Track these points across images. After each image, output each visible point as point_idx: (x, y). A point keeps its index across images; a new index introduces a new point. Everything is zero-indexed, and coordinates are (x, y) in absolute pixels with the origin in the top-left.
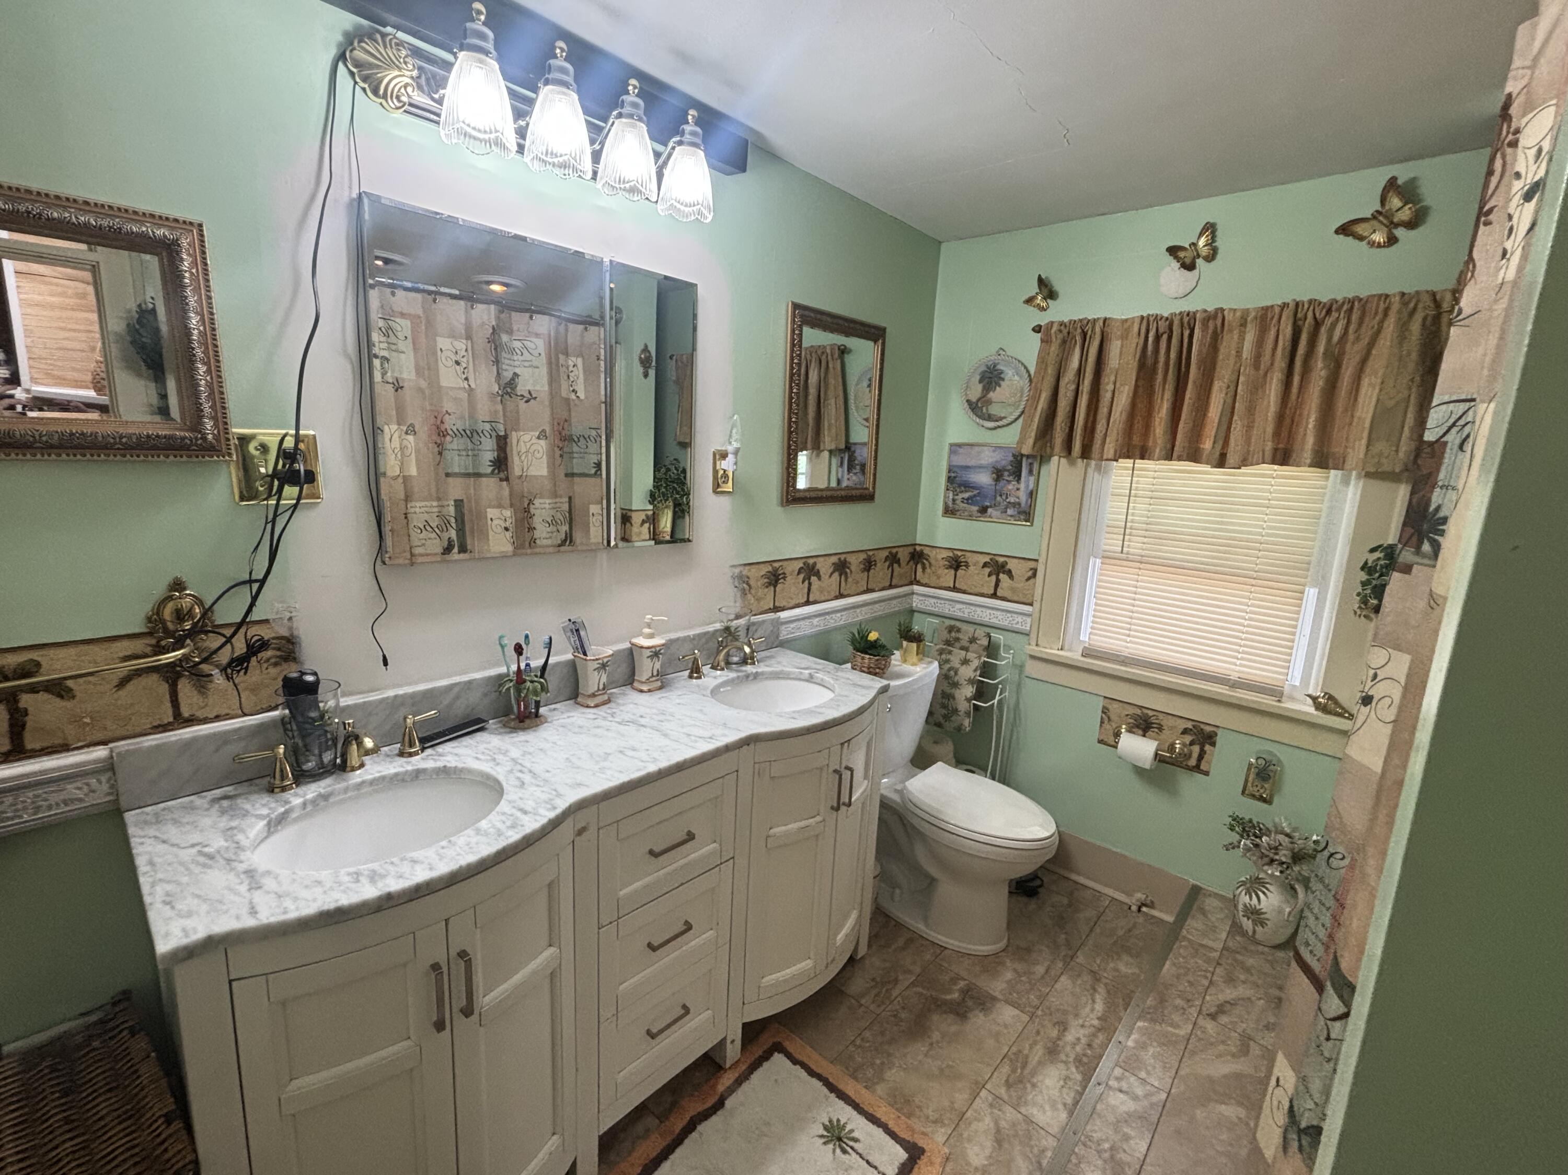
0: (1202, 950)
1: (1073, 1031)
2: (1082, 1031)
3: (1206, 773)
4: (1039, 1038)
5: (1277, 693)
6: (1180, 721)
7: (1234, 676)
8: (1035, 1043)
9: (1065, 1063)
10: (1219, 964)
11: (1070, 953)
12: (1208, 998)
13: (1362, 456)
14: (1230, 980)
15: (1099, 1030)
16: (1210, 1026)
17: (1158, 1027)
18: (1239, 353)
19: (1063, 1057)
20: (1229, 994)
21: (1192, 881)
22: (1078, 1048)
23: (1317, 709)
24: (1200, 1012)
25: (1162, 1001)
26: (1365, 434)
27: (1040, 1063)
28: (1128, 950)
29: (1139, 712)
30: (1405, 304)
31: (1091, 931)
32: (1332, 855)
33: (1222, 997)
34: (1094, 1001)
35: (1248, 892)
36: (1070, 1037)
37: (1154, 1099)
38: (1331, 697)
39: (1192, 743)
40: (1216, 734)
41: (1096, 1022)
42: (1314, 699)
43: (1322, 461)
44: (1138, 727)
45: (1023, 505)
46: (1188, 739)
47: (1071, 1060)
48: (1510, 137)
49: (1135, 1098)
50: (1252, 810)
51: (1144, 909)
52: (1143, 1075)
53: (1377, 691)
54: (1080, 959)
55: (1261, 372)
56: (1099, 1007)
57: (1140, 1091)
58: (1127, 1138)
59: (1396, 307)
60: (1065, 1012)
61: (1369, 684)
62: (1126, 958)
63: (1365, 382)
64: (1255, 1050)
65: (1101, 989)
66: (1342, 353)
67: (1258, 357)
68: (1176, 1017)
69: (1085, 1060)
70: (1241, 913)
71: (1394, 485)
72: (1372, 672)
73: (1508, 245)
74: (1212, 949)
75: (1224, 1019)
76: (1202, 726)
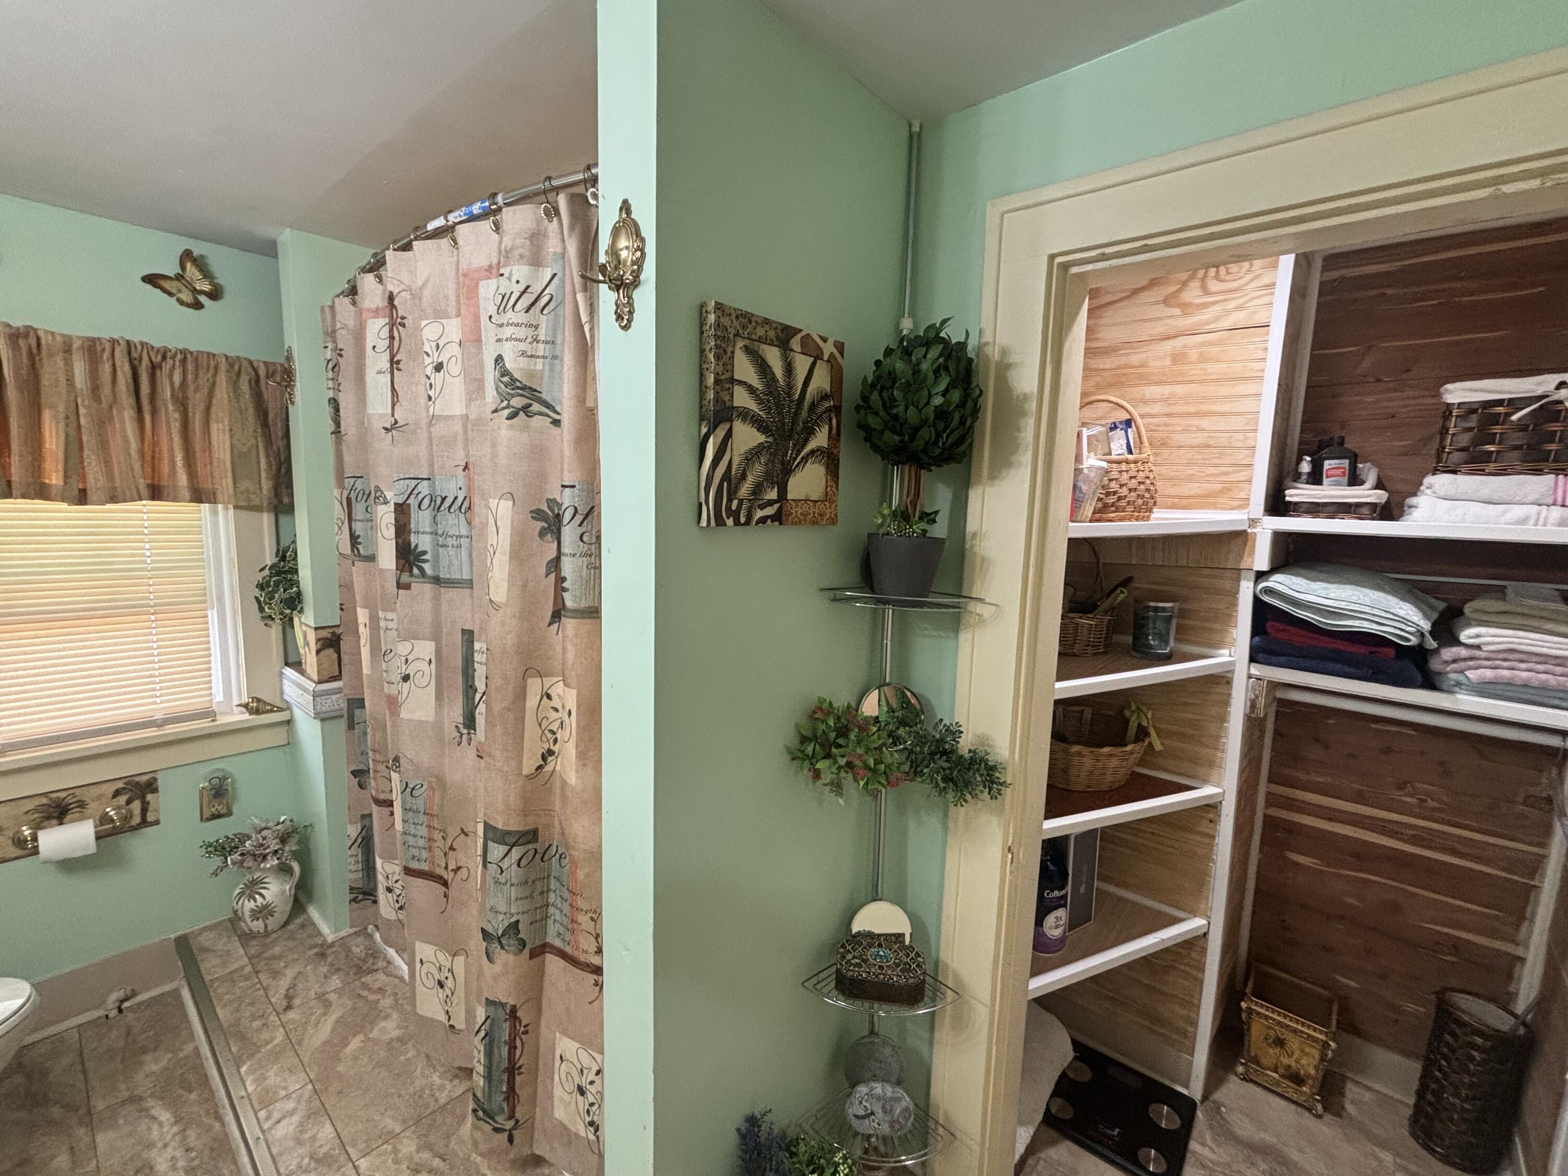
0: (235, 976)
1: (160, 1160)
2: (169, 1150)
3: (157, 822)
5: (210, 714)
6: (105, 786)
7: (158, 716)
10: (257, 972)
11: (82, 1111)
12: (273, 1000)
13: (231, 492)
14: (276, 974)
15: (184, 1131)
16: (292, 1015)
17: (259, 1056)
18: (70, 381)
20: (284, 983)
21: (173, 936)
22: (180, 1164)
23: (251, 714)
24: (278, 1014)
25: (242, 1037)
26: (230, 475)
28: (144, 1050)
29: (45, 801)
31: (85, 1072)
32: (413, 789)
33: (282, 991)
34: (154, 1118)
35: (251, 897)
36: (162, 1167)
37: (306, 1095)
38: (259, 700)
39: (129, 802)
40: (155, 779)
41: (175, 1129)
42: (246, 706)
43: (198, 496)
44: (48, 818)
46: (122, 800)
48: (399, 320)
49: (293, 1112)
50: (219, 830)
51: (126, 1005)
52: (283, 1093)
53: (411, 670)
54: (100, 1104)
55: (105, 405)
56: (165, 1116)
57: (291, 1105)
58: (314, 1138)
59: (223, 366)
60: (135, 1157)
61: (404, 667)
62: (148, 1058)
63: (214, 427)
64: (332, 997)
65: (151, 1103)
66: (186, 398)
67: (95, 390)
68: (265, 1036)
69: (195, 1163)
70: (249, 921)
71: (257, 515)
72: (404, 659)
73: (431, 393)
74: (242, 968)
75: (297, 1001)
76: (137, 779)
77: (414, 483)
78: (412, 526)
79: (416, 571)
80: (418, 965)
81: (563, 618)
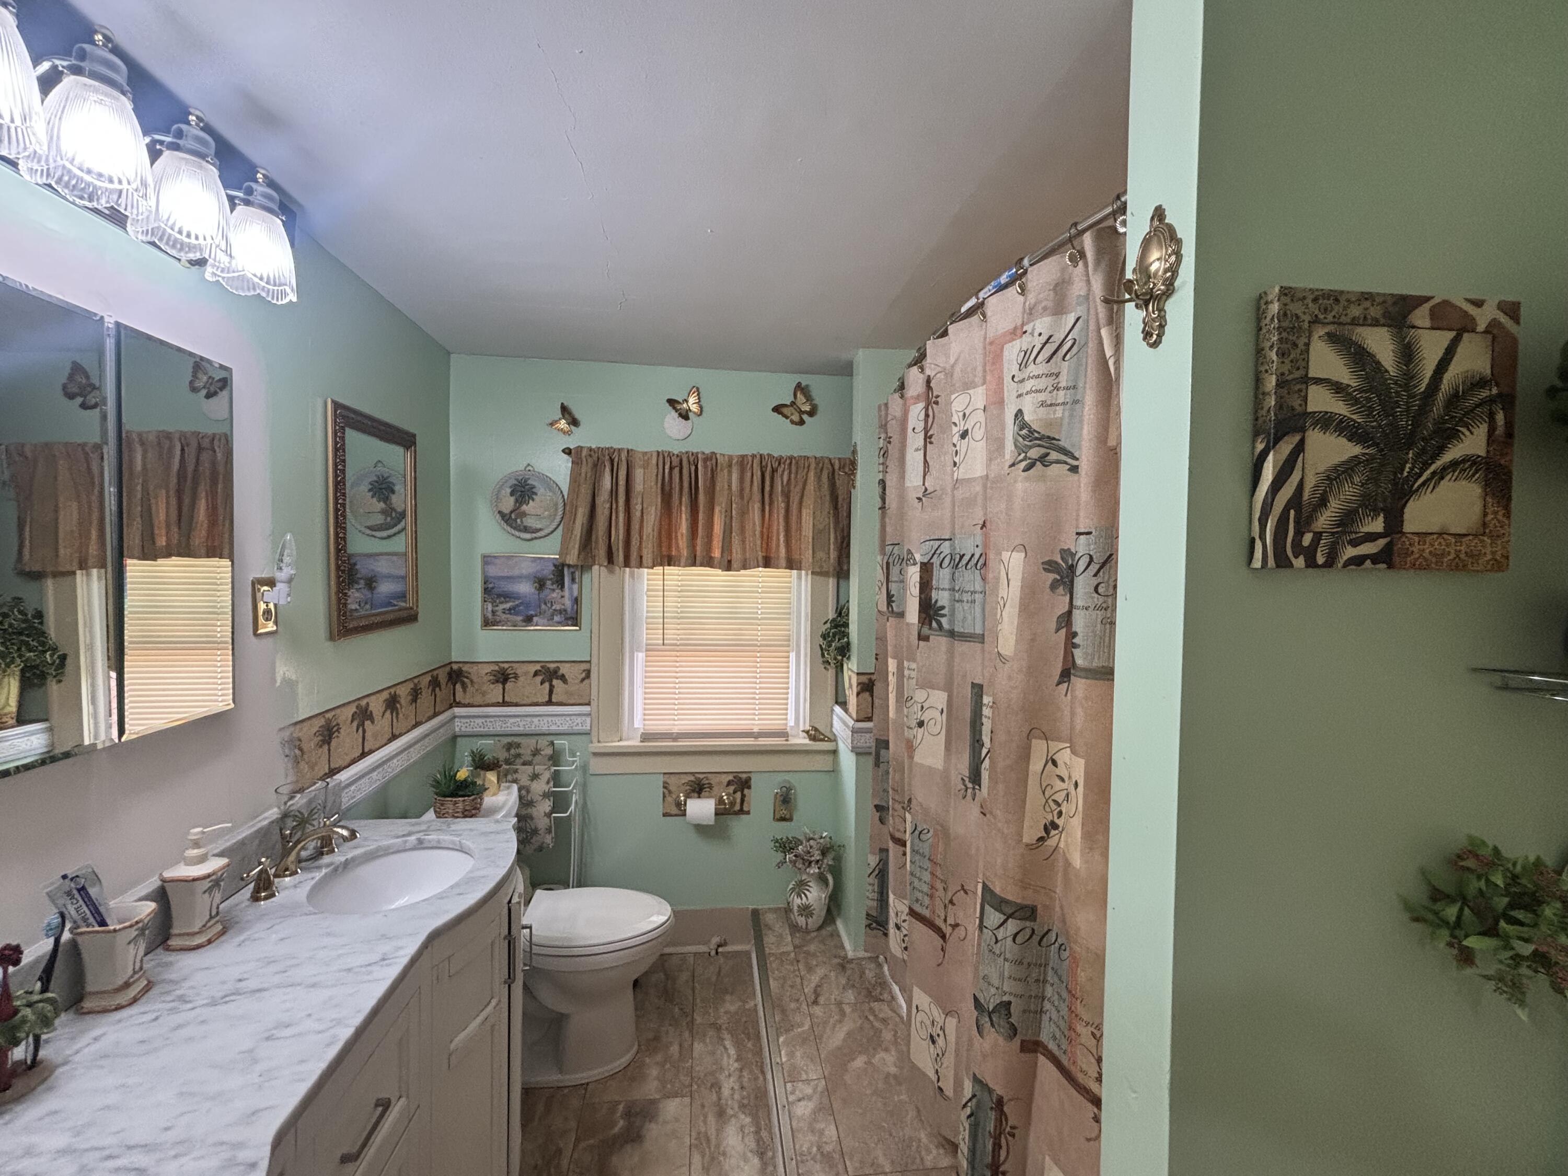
0: (784, 957)
1: (726, 1085)
2: (732, 1080)
3: (748, 813)
4: (706, 1109)
5: (784, 734)
6: (724, 776)
7: (756, 730)
8: (706, 1117)
9: (734, 1116)
10: (798, 961)
11: (689, 1019)
12: (806, 991)
13: (811, 560)
14: (810, 969)
15: (741, 1070)
16: (817, 1010)
17: (792, 1033)
18: (730, 486)
19: (730, 1112)
20: (815, 979)
21: (751, 907)
22: (737, 1096)
23: (810, 739)
24: (808, 1005)
25: (783, 1011)
26: (810, 547)
27: (719, 1131)
28: (726, 991)
29: (692, 778)
30: (817, 464)
31: (693, 989)
32: (920, 833)
33: (813, 985)
34: (726, 1049)
35: (799, 896)
36: (726, 1092)
37: (819, 1089)
38: (816, 730)
39: (735, 792)
40: (750, 779)
42: (807, 732)
43: (791, 564)
44: (693, 791)
45: (569, 610)
46: (731, 789)
47: (737, 1109)
48: (934, 399)
49: (809, 1098)
50: (784, 831)
51: (720, 950)
52: (804, 1077)
53: (925, 717)
54: (699, 1019)
55: (745, 501)
56: (732, 1051)
57: (809, 1091)
58: (822, 1132)
59: (813, 466)
60: (712, 1073)
61: (920, 713)
62: (728, 997)
63: (804, 512)
64: (848, 1010)
65: (727, 1036)
66: (789, 491)
67: (742, 490)
68: (798, 1018)
69: (745, 1102)
70: (796, 914)
71: (826, 579)
72: (920, 705)
73: (956, 460)
74: (788, 953)
75: (822, 1000)
76: (740, 775)
77: (938, 543)
78: (934, 582)
79: (934, 624)
80: (914, 1010)
81: (1072, 677)
